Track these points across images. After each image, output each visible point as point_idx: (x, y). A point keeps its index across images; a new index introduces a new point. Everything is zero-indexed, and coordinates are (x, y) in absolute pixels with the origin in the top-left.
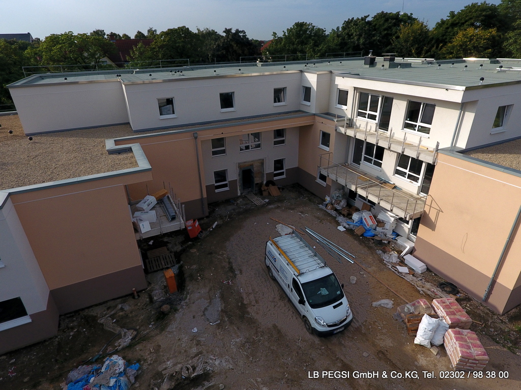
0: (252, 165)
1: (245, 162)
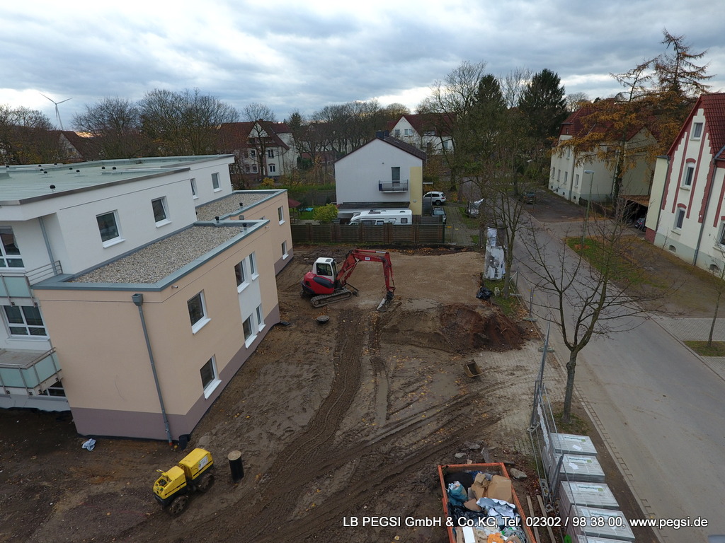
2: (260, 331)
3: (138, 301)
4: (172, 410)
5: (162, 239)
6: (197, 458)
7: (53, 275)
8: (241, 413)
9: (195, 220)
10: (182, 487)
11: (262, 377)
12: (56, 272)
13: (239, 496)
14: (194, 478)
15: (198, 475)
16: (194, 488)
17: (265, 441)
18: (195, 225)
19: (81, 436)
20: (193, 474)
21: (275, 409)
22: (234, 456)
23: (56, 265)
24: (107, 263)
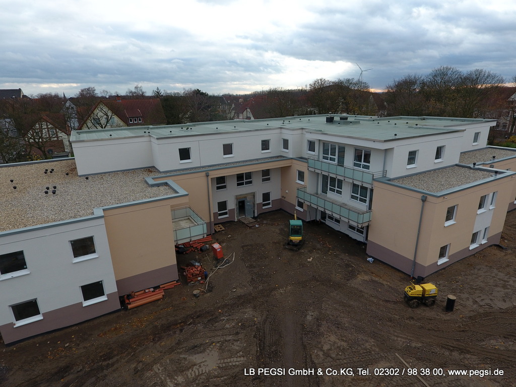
0: (246, 197)
1: (240, 195)
2: (483, 243)
3: (424, 199)
4: (419, 261)
5: (435, 170)
6: (430, 287)
7: (381, 176)
8: (457, 282)
9: (457, 162)
10: (419, 296)
11: (476, 270)
12: (383, 175)
13: (448, 318)
14: (426, 296)
15: (428, 295)
16: (424, 301)
17: (470, 303)
18: (456, 165)
19: (367, 255)
20: (426, 293)
21: (482, 291)
22: (452, 297)
23: (385, 172)
24: (405, 177)
